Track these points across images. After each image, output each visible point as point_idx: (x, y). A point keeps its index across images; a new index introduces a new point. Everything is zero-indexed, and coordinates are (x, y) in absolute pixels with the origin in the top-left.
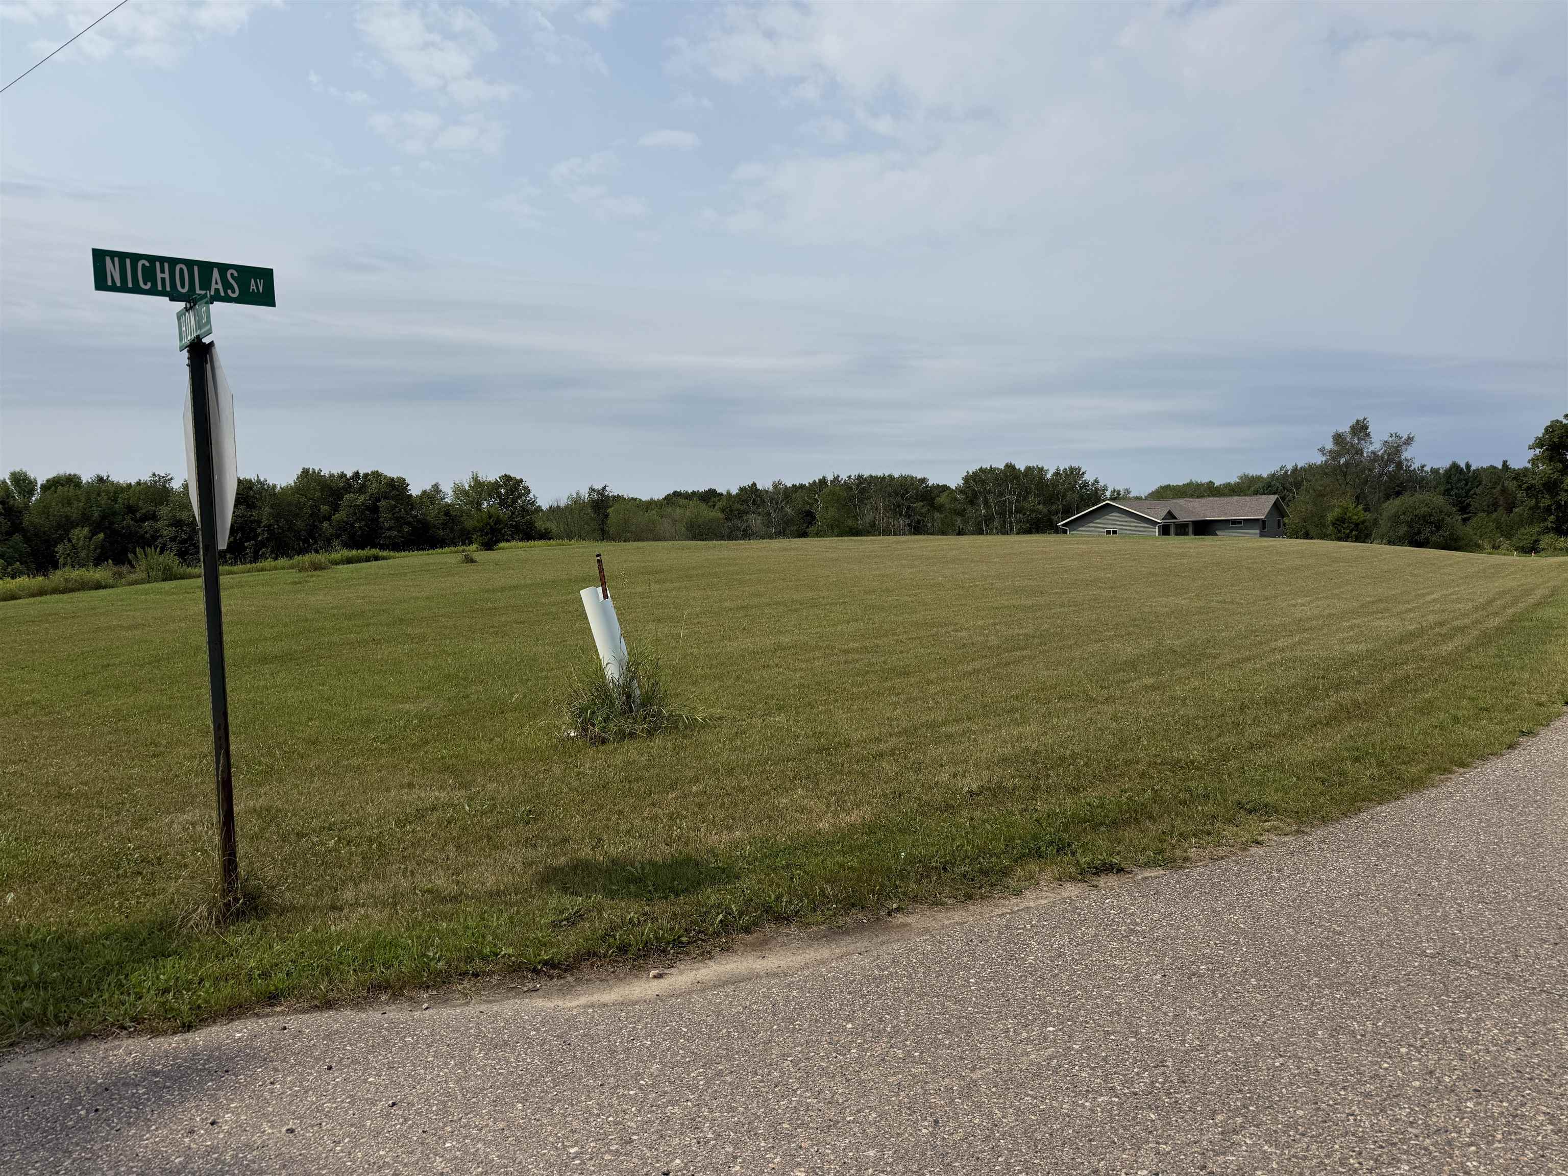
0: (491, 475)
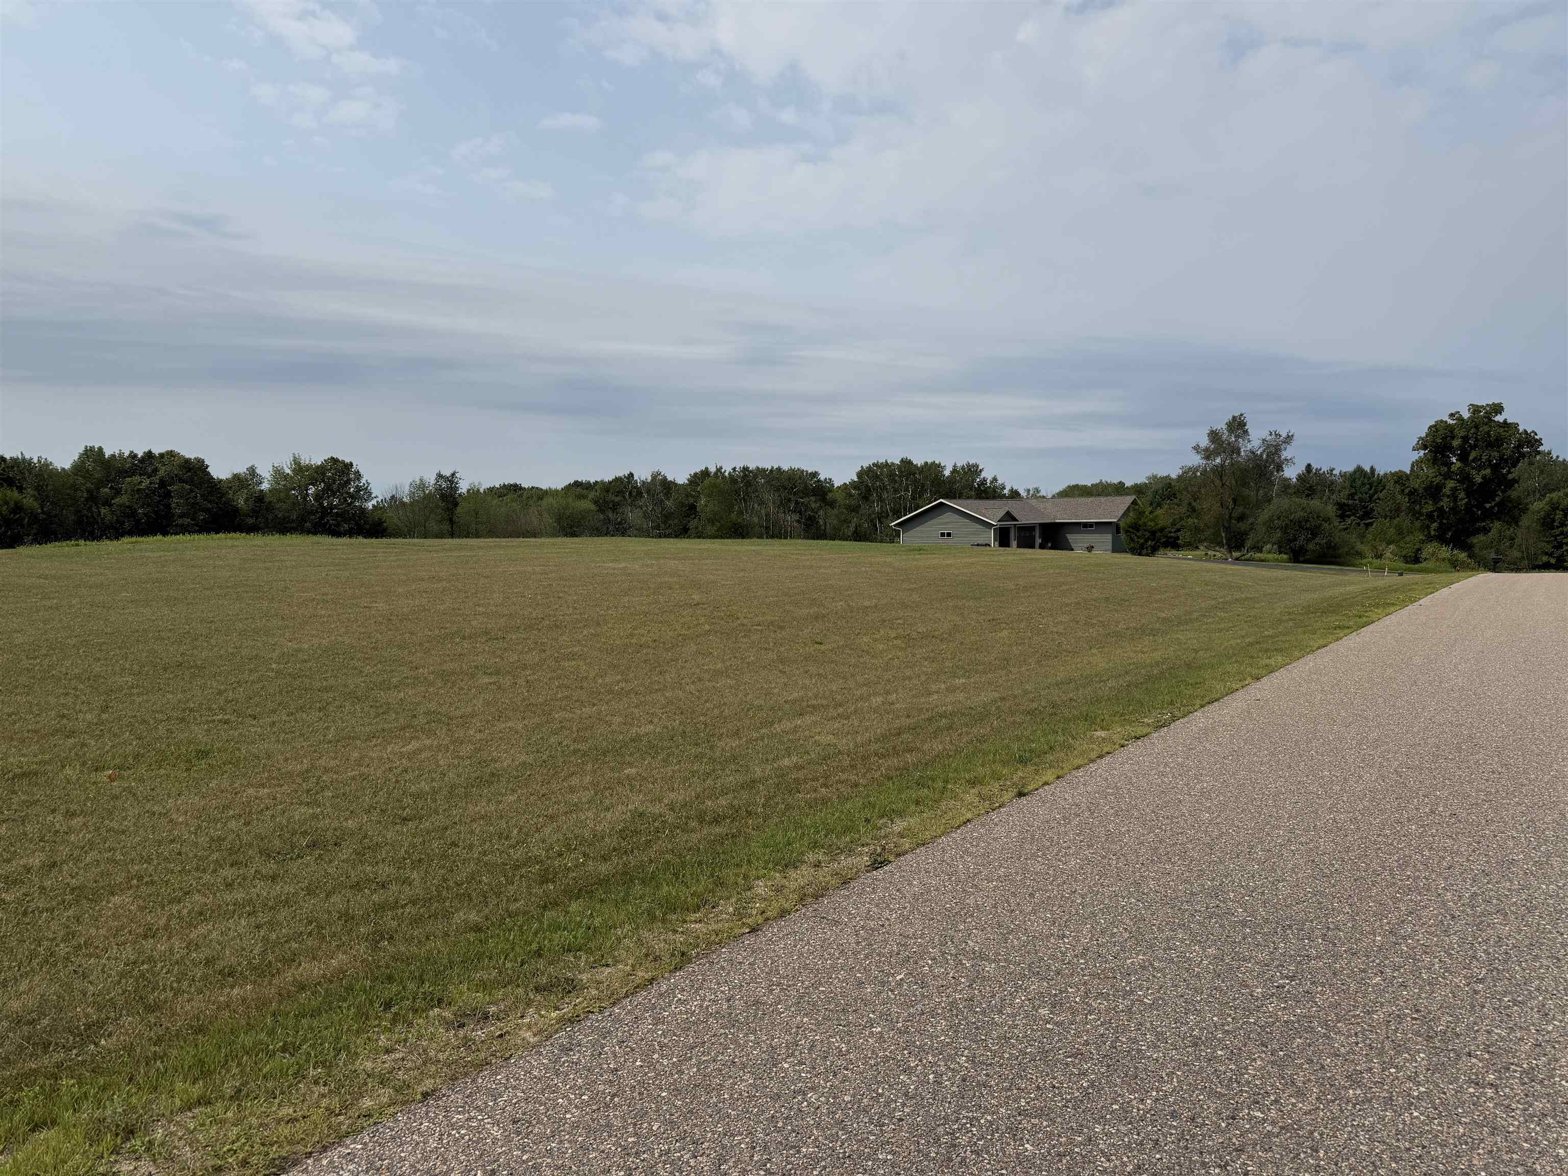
0: (316, 458)
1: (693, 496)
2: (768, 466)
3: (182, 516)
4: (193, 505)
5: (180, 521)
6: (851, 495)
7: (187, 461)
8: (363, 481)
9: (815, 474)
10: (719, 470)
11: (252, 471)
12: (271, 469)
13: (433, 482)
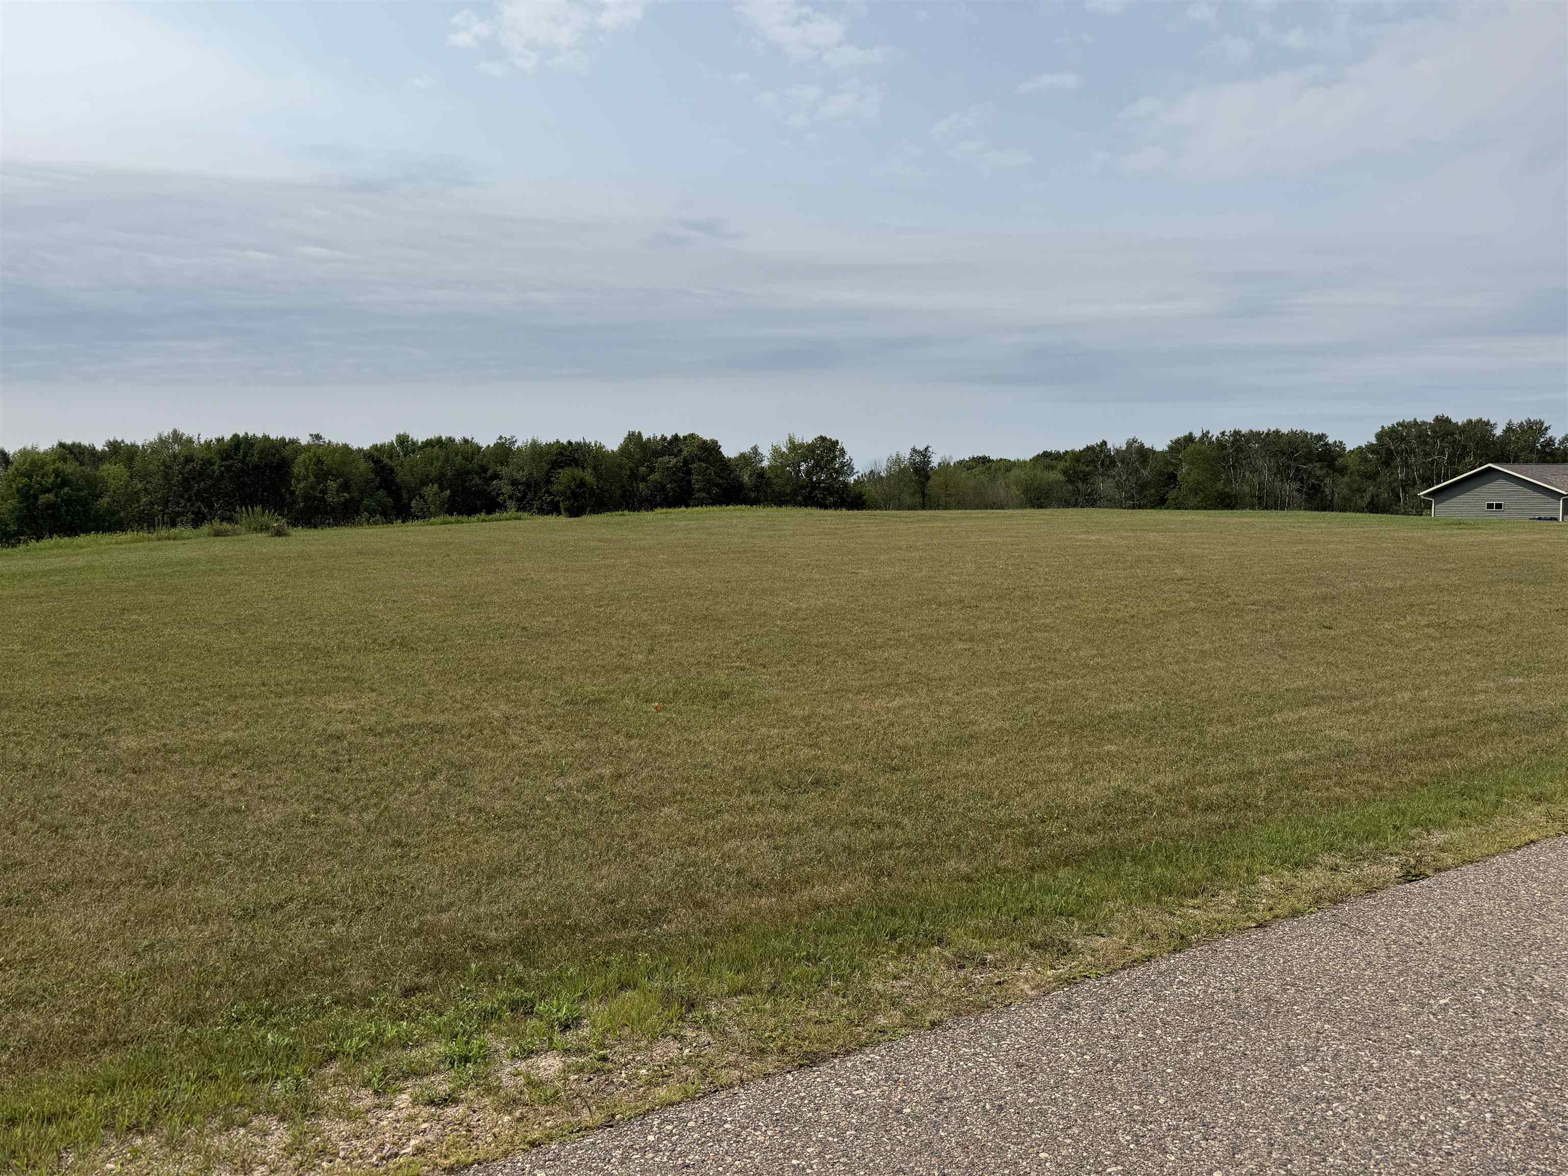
0: (807, 437)
1: (1172, 464)
2: (1264, 429)
3: (699, 491)
4: (708, 481)
5: (697, 495)
6: (1366, 460)
7: (705, 442)
8: (847, 457)
9: (1321, 437)
10: (1205, 435)
11: (755, 449)
12: (770, 448)
13: (908, 456)
